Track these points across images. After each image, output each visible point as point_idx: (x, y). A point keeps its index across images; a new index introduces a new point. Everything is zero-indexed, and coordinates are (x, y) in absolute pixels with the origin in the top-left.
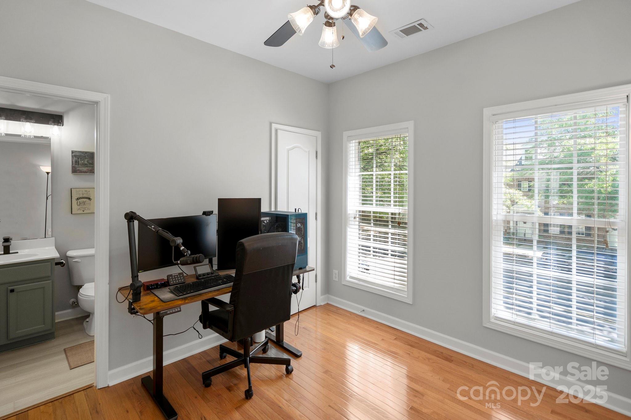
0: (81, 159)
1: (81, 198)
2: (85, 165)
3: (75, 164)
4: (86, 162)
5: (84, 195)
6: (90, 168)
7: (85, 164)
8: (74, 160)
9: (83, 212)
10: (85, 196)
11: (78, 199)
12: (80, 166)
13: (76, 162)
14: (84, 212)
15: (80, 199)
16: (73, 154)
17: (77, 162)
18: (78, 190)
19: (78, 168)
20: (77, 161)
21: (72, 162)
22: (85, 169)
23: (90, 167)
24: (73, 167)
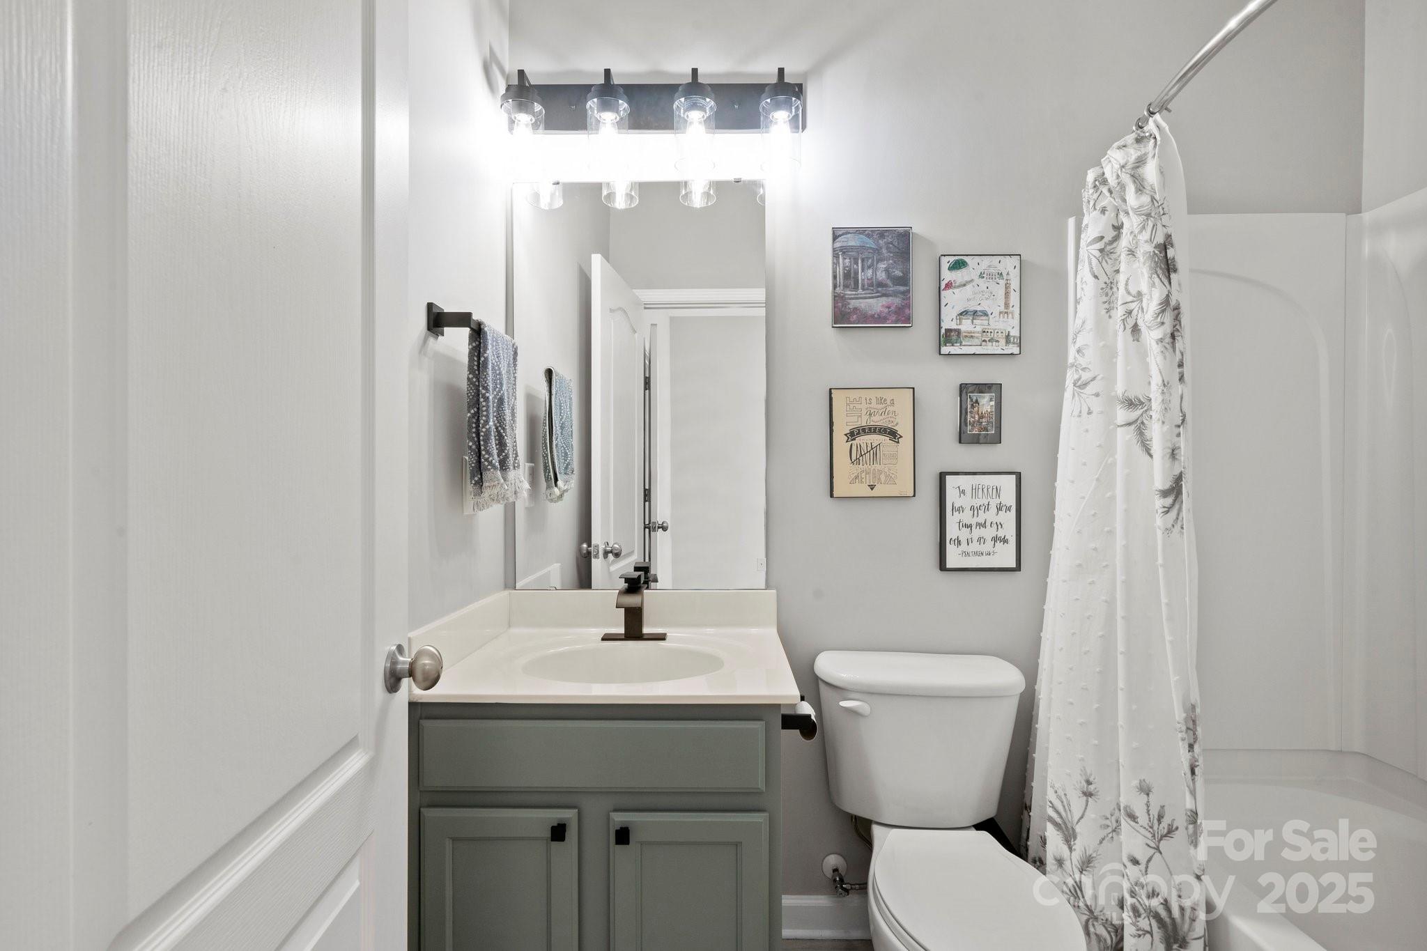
0: (863, 260)
1: (864, 430)
2: (878, 288)
3: (846, 286)
4: (882, 276)
5: (873, 418)
6: (896, 301)
7: (880, 284)
8: (840, 271)
9: (870, 493)
10: (877, 420)
11: (852, 435)
12: (860, 291)
13: (847, 275)
14: (875, 493)
15: (859, 433)
16: (838, 245)
17: (850, 278)
18: (853, 395)
19: (853, 303)
20: (849, 271)
21: (835, 277)
22: (876, 305)
23: (895, 294)
24: (838, 299)
